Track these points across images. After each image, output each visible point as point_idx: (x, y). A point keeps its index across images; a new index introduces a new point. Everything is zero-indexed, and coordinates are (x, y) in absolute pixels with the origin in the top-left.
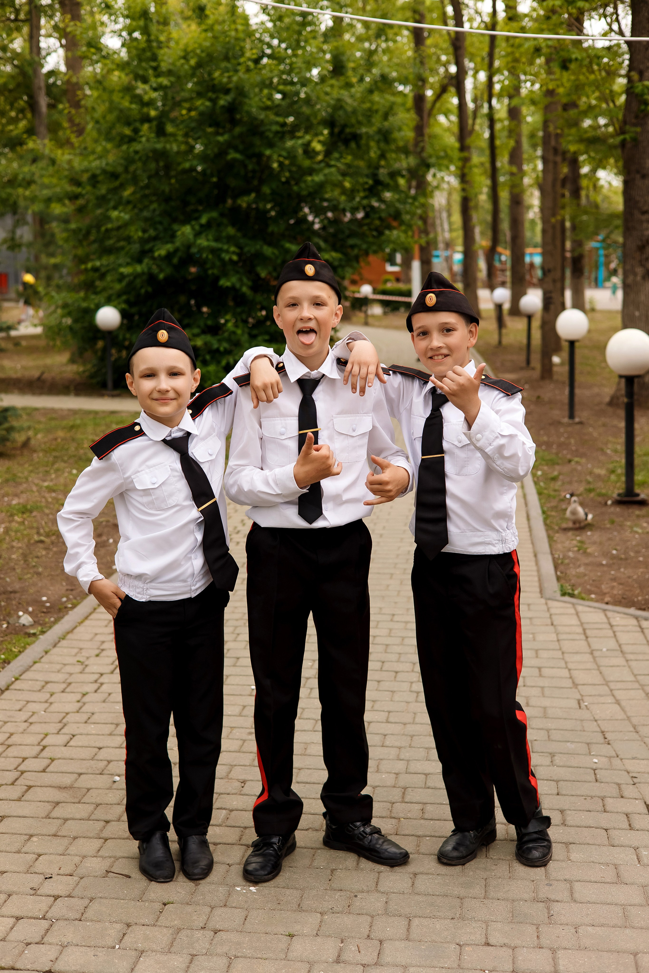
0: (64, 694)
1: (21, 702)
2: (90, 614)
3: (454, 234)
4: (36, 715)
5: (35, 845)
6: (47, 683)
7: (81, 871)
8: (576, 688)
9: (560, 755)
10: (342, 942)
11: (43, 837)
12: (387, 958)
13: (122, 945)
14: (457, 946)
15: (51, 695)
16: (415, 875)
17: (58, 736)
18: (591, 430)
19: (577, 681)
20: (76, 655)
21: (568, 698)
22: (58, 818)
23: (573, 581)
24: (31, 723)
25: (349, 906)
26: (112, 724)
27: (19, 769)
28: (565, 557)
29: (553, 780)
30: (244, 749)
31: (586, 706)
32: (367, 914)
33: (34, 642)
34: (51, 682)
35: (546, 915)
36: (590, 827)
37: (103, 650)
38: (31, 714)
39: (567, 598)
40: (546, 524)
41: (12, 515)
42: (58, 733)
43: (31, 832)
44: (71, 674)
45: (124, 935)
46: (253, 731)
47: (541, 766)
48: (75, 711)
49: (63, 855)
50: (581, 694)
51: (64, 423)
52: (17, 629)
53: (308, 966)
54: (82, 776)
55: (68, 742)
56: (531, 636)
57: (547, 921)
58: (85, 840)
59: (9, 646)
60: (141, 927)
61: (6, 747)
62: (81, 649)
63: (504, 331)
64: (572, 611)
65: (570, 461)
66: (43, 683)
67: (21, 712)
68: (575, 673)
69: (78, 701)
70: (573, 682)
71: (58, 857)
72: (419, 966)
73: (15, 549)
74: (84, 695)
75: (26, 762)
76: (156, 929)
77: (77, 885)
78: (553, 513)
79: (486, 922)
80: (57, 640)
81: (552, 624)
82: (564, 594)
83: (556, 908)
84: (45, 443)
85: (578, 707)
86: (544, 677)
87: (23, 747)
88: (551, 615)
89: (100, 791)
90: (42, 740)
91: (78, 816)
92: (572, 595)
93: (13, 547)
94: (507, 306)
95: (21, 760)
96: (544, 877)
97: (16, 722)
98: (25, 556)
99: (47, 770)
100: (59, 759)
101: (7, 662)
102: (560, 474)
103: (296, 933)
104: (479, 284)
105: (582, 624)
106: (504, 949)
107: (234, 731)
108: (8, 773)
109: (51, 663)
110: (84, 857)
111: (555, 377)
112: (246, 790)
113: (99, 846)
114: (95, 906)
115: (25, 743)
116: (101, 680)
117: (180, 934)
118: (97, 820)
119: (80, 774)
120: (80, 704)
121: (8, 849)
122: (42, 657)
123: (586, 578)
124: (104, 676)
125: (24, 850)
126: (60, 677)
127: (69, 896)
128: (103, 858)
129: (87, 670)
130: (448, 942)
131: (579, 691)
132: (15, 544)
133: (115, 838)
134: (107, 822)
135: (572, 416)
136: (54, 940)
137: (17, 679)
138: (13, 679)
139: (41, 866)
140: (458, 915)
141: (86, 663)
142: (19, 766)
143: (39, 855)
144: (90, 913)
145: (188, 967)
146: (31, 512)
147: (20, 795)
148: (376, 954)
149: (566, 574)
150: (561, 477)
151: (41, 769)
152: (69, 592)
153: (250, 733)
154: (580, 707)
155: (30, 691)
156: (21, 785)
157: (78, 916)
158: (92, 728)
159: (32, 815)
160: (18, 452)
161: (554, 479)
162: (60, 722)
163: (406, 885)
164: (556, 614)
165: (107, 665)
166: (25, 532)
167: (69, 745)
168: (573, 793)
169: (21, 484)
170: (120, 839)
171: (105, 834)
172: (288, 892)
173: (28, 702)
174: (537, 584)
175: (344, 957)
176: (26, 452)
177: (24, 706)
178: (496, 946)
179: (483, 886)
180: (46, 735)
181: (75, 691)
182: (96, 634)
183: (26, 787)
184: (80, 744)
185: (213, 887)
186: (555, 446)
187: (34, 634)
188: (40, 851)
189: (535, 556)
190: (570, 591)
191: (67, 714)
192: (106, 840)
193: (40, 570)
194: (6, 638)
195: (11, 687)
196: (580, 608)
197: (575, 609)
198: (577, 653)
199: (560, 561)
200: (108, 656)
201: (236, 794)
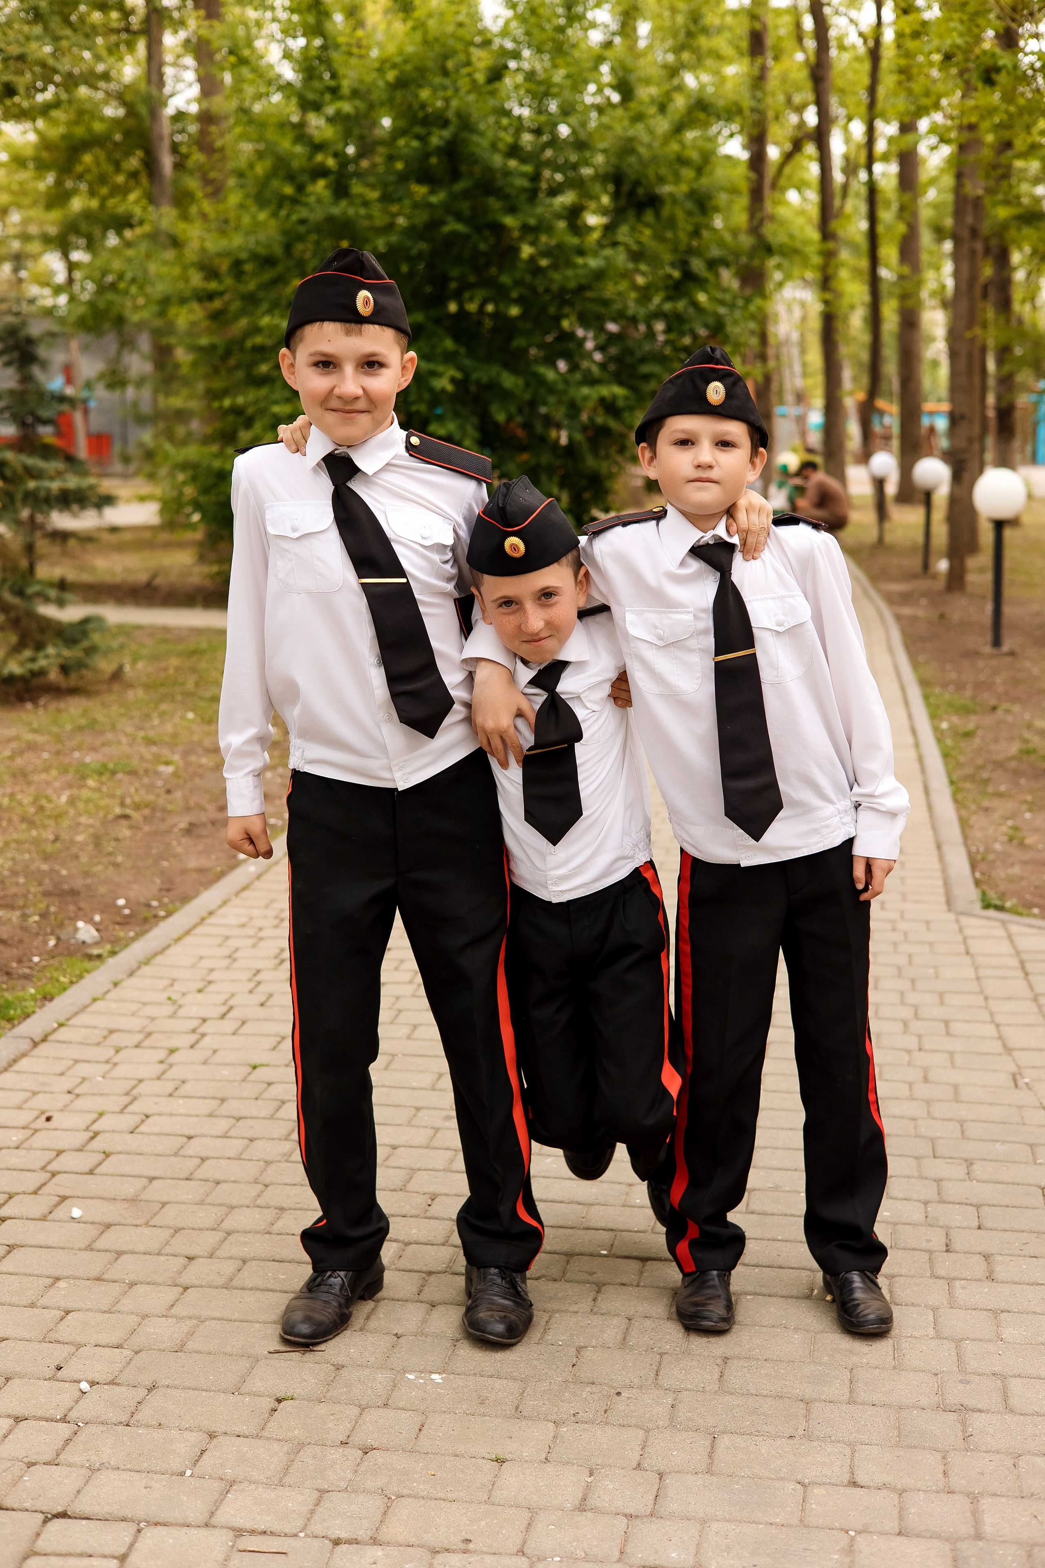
0: (138, 1051)
1: (64, 1062)
2: (195, 927)
3: (810, 382)
4: (87, 1083)
5: (61, 1295)
6: (111, 1032)
7: (138, 1340)
8: (1010, 1055)
9: (983, 1163)
10: (591, 1475)
11: (77, 1282)
12: (671, 1505)
13: (198, 1470)
14: (799, 1487)
15: (117, 1052)
16: (726, 1360)
17: (121, 1116)
18: (1027, 664)
19: (1011, 1044)
20: (164, 990)
21: (995, 1071)
22: (106, 1251)
23: (1002, 888)
24: (78, 1096)
25: (606, 1411)
26: (214, 1098)
27: (49, 1168)
28: (988, 850)
29: (971, 1205)
30: (435, 1143)
31: (1027, 1084)
32: (637, 1427)
33: (97, 968)
34: (119, 1031)
35: (960, 1434)
36: (1038, 1284)
37: (210, 982)
38: (80, 1080)
39: (992, 913)
40: (956, 801)
41: (83, 778)
42: (122, 1112)
43: (57, 1273)
44: (153, 1019)
45: (203, 1452)
46: (454, 1113)
47: (951, 1180)
48: (154, 1076)
49: (109, 1312)
50: (1017, 1065)
51: (181, 647)
52: (72, 948)
53: (527, 1515)
54: (154, 1182)
55: (137, 1127)
56: (931, 971)
57: (960, 1444)
58: (148, 1288)
59: (55, 974)
60: (234, 1439)
61: (30, 1132)
62: (174, 980)
63: (887, 526)
64: (1001, 932)
65: (994, 709)
66: (105, 1033)
67: (63, 1078)
68: (1007, 1032)
69: (161, 1062)
70: (1005, 1046)
71: (98, 1315)
72: (729, 1521)
73: (81, 828)
74: (172, 1051)
75: (62, 1157)
76: (260, 1443)
77: (128, 1363)
78: (968, 785)
79: (852, 1445)
80: (135, 965)
81: (968, 953)
82: (987, 906)
83: (977, 1422)
84: (148, 675)
85: (1012, 1084)
86: (955, 1036)
87: (59, 1133)
88: (965, 939)
89: (184, 1207)
90: (94, 1122)
91: (141, 1248)
92: (1000, 908)
93: (79, 824)
94: (891, 489)
95: (54, 1153)
96: (955, 1369)
97: (52, 1093)
98: (97, 840)
99: (96, 1171)
100: (120, 1153)
101: (47, 998)
102: (978, 727)
103: (509, 1457)
104: (848, 458)
105: (1018, 953)
106: (885, 1492)
107: (421, 1114)
108: (29, 1174)
109: (121, 1000)
110: (145, 1316)
111: (969, 589)
112: (435, 1210)
113: (173, 1298)
114: (156, 1400)
115: (64, 1127)
116: (202, 1029)
117: (301, 1453)
118: (173, 1255)
119: (152, 1179)
120: (162, 1067)
121: (14, 1300)
122: (108, 992)
123: (1024, 883)
124: (208, 1023)
125: (42, 1302)
126: (135, 1023)
127: (112, 1383)
128: (179, 1319)
129: (181, 1013)
130: (782, 1479)
131: (1014, 1060)
132: (83, 820)
133: (201, 1287)
134: (190, 1259)
135: (997, 642)
136: (77, 1459)
137: (61, 1025)
138: (55, 1025)
139: (68, 1330)
140: (801, 1432)
141: (181, 1002)
142: (49, 1163)
143: (68, 1312)
144: (145, 1414)
145: (312, 1512)
146: (114, 773)
147: (46, 1211)
148: (652, 1497)
149: (990, 876)
150: (980, 733)
151: (87, 1169)
152: (163, 893)
153: (448, 1118)
154: (1016, 1086)
155: (82, 1043)
156: (49, 1195)
157: (124, 1418)
158: (179, 1105)
159: (61, 1245)
160: (104, 687)
161: (968, 735)
162: (127, 1094)
163: (708, 1377)
164: (973, 937)
165: (215, 1005)
166: (102, 803)
167: (138, 1130)
168: (1006, 1227)
169: (102, 732)
170: (210, 1287)
171: (185, 1279)
172: (498, 1384)
173: (76, 1061)
174: (941, 890)
175: (593, 1501)
176: (116, 687)
177: (69, 1069)
178: (868, 1487)
179: (847, 1382)
180: (101, 1115)
181: (158, 1045)
182: (201, 958)
183: (57, 1199)
184: (157, 1129)
185: (367, 1372)
186: (969, 687)
187: (99, 957)
188: (70, 1305)
189: (939, 847)
190: (998, 903)
191: (140, 1081)
192: (186, 1289)
193: (120, 859)
194: (52, 962)
195: (51, 1038)
196: (1014, 929)
197: (1007, 930)
198: (1009, 999)
199: (979, 857)
200: (218, 993)
201: (417, 1216)
